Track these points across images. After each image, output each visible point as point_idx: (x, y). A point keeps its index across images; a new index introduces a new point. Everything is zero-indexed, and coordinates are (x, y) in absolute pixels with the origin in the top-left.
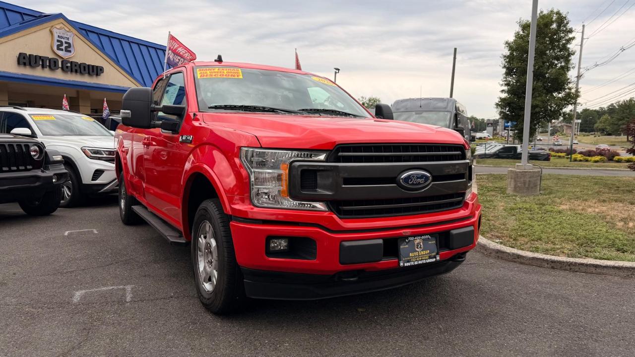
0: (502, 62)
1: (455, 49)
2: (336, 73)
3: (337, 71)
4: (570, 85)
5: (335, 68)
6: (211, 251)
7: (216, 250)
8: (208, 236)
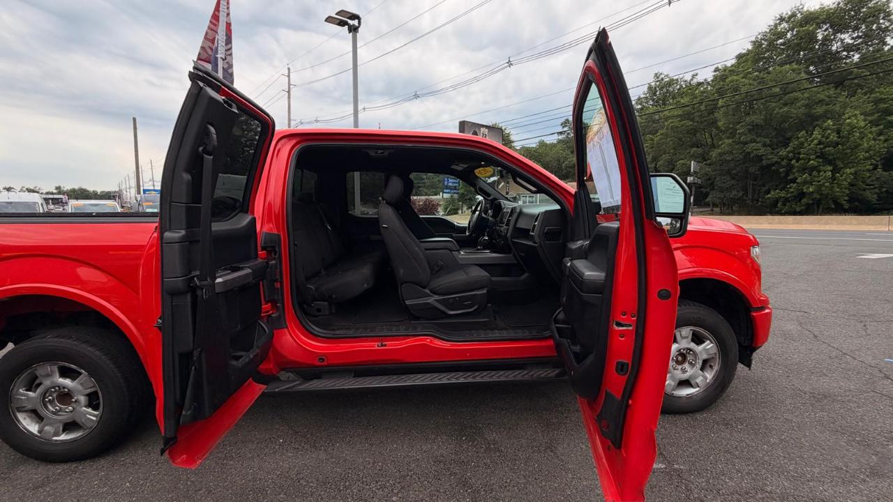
1: (134, 120)
6: (695, 354)
7: (715, 347)
8: (685, 341)
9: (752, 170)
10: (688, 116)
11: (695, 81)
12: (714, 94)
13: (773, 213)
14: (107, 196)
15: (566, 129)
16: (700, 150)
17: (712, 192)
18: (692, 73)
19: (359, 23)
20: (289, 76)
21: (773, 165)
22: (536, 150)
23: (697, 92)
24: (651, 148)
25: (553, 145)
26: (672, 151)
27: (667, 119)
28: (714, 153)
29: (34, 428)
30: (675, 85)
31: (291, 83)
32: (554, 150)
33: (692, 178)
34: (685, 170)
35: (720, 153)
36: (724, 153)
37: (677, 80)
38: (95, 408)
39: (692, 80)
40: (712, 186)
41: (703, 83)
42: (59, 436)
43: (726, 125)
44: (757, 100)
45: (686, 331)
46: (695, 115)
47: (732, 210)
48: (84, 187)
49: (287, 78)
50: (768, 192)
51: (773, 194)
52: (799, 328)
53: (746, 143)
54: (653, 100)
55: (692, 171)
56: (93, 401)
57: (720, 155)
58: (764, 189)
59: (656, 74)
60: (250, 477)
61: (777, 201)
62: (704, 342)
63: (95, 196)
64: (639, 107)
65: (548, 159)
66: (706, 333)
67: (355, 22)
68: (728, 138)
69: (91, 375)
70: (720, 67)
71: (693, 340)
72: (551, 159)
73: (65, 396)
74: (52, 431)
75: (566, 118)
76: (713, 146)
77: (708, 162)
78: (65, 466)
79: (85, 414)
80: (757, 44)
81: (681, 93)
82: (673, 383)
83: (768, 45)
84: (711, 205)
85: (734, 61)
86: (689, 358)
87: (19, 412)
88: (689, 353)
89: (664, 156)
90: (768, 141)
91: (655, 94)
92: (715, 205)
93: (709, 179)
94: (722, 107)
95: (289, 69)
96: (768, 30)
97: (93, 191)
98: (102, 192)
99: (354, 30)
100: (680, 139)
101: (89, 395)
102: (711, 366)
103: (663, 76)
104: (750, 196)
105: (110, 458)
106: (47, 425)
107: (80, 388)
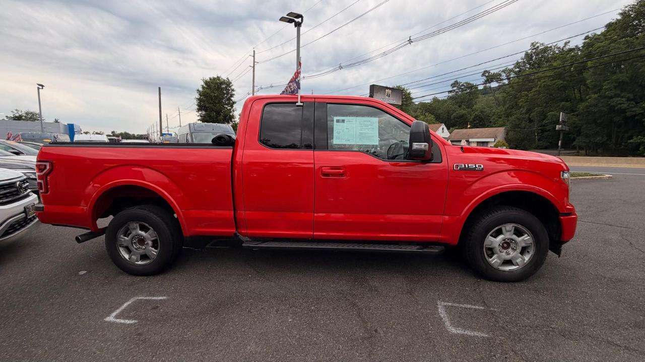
0: (195, 102)
1: (160, 88)
2: (39, 88)
3: (41, 87)
4: (236, 120)
5: (38, 84)
6: (516, 243)
7: (531, 239)
8: (508, 233)
9: (616, 119)
10: (560, 76)
11: (568, 47)
12: (583, 58)
13: (634, 155)
14: (140, 137)
15: (455, 88)
16: (568, 104)
17: (578, 138)
18: (565, 41)
19: (302, 20)
20: (254, 56)
21: (636, 115)
22: (430, 105)
23: (568, 56)
24: (525, 102)
25: (444, 101)
26: (544, 105)
27: (539, 79)
28: (581, 106)
29: (127, 256)
30: (550, 51)
31: (256, 61)
32: (446, 105)
33: (560, 126)
34: (555, 120)
35: (587, 106)
36: (590, 106)
37: (551, 47)
38: (156, 248)
39: (565, 46)
40: (579, 133)
41: (574, 49)
42: (138, 262)
43: (593, 83)
44: (624, 60)
45: (510, 227)
46: (565, 75)
47: (597, 152)
48: (127, 132)
49: (253, 58)
50: (631, 138)
51: (635, 140)
52: (620, 238)
53: (611, 98)
54: (530, 64)
55: (561, 120)
56: (155, 245)
57: (587, 107)
58: (627, 135)
59: (533, 44)
60: (234, 291)
61: (639, 145)
62: (523, 235)
63: (134, 137)
64: (517, 70)
65: (440, 111)
66: (524, 229)
67: (299, 20)
68: (595, 93)
69: (155, 230)
70: (590, 36)
71: (515, 234)
72: (442, 111)
73: (142, 241)
74: (135, 259)
75: (455, 80)
76: (581, 100)
77: (576, 113)
78: (141, 278)
79: (151, 251)
80: (624, 15)
81: (555, 58)
82: (499, 261)
83: (635, 15)
84: (577, 147)
85: (603, 30)
86: (512, 245)
87: (120, 246)
88: (512, 242)
89: (536, 108)
90: (631, 96)
91: (531, 59)
92: (581, 148)
93: (576, 127)
94: (591, 68)
95: (254, 51)
96: (636, 4)
97: (133, 135)
98: (138, 135)
99: (298, 25)
100: (551, 95)
101: (153, 241)
102: (528, 252)
103: (539, 45)
104: (613, 140)
105: (162, 276)
106: (133, 255)
107: (149, 236)
